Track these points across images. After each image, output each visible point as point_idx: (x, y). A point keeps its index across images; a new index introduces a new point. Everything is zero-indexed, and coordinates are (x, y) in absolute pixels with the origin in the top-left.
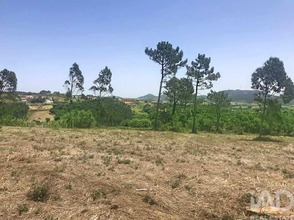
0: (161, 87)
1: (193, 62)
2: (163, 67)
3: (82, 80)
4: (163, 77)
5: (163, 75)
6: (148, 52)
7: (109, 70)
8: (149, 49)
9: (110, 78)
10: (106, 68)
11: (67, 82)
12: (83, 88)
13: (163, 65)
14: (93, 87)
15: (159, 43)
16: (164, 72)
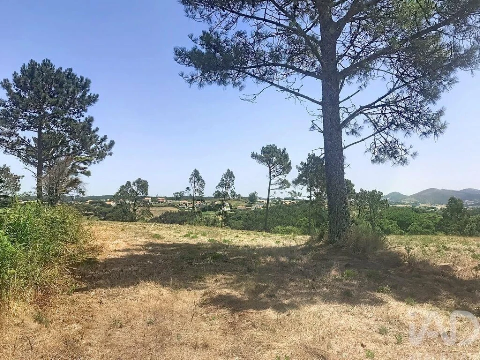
0: (269, 190)
1: (302, 163)
2: (270, 170)
3: (202, 186)
4: (271, 180)
5: (271, 178)
6: (254, 156)
7: (232, 173)
8: (255, 153)
9: (233, 181)
10: (229, 171)
11: (188, 189)
12: (203, 194)
13: (270, 167)
14: (216, 192)
15: (263, 148)
16: (272, 175)
